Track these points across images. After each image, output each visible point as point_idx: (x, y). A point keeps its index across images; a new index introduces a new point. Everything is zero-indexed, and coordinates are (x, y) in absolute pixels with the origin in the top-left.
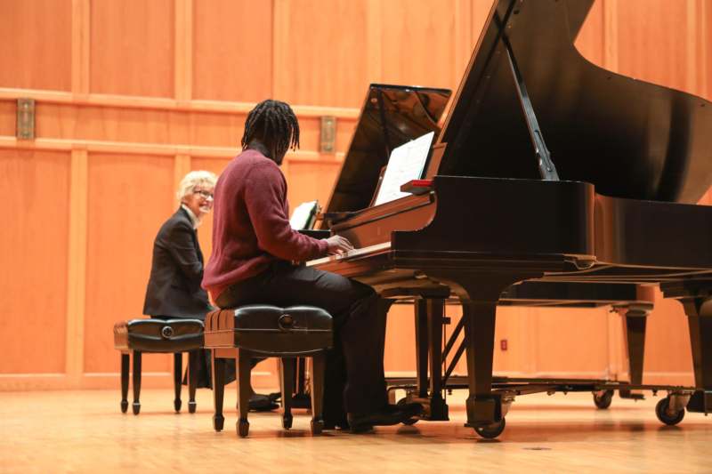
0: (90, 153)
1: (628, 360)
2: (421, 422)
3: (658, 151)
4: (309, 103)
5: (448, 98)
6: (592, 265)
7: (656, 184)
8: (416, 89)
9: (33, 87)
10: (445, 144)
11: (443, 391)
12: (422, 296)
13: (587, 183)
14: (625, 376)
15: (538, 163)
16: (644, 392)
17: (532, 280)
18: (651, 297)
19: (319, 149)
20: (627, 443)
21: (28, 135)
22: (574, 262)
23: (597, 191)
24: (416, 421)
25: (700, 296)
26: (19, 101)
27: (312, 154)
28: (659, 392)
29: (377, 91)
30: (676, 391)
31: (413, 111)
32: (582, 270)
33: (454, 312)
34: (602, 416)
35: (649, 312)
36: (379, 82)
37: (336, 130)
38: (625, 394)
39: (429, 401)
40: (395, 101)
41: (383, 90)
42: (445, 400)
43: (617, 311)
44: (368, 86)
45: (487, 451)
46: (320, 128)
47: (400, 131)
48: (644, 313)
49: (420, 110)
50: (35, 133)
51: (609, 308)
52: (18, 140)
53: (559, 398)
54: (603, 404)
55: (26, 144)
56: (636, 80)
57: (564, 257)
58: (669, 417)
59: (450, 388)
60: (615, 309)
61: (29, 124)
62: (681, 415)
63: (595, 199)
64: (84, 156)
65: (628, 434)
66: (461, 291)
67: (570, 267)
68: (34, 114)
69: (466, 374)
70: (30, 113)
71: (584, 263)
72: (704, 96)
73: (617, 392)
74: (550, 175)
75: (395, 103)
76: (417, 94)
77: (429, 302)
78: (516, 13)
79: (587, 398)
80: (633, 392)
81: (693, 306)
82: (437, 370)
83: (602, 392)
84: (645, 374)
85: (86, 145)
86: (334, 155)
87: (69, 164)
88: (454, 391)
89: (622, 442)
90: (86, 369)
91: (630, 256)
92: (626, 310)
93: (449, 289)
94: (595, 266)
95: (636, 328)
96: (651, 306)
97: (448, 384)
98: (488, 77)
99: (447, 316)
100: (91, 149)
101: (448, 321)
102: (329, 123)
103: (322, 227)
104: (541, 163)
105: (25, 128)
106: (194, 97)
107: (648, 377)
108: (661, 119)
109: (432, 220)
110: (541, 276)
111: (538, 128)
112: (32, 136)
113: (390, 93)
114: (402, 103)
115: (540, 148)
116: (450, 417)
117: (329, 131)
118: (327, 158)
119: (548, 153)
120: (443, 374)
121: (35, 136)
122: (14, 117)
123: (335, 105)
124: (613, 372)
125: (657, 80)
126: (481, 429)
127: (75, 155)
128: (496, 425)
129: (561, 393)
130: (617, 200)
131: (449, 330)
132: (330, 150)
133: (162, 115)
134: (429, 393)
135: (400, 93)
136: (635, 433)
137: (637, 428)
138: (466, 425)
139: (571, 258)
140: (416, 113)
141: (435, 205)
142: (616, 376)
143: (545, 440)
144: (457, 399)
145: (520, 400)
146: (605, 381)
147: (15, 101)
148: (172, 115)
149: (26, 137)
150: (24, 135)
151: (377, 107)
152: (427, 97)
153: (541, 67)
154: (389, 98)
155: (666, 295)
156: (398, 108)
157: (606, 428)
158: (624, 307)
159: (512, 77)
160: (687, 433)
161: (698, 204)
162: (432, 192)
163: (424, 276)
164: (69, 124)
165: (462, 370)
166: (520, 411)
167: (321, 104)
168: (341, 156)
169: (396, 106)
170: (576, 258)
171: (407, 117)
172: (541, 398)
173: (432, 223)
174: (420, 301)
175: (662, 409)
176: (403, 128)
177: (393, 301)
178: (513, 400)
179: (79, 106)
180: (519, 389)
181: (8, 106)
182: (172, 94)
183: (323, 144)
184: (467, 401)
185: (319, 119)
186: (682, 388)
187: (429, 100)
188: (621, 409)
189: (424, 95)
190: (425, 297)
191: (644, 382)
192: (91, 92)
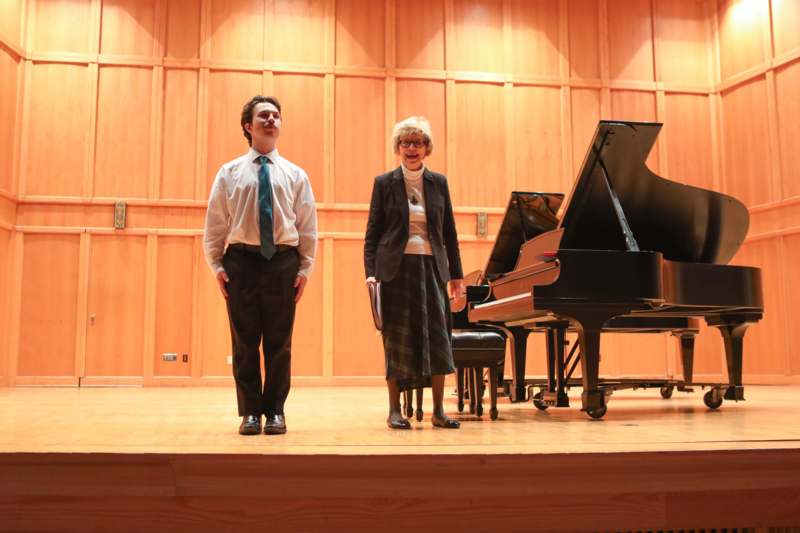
0: (335, 240)
1: (681, 367)
2: (550, 408)
3: (701, 230)
4: (469, 205)
5: (563, 199)
6: (662, 305)
7: (700, 251)
8: (541, 194)
10: (563, 229)
11: (565, 389)
12: (550, 327)
13: (657, 253)
14: (680, 377)
15: (625, 240)
16: (694, 387)
17: (624, 316)
18: (698, 326)
19: (477, 234)
20: (683, 421)
22: (650, 304)
23: (664, 257)
25: (732, 324)
27: (472, 237)
28: (706, 388)
29: (516, 196)
30: (717, 387)
31: (539, 208)
32: (657, 309)
33: (572, 337)
34: (666, 403)
35: (696, 335)
36: (518, 190)
37: (486, 222)
38: (681, 389)
39: (556, 394)
40: (528, 202)
41: (521, 196)
42: (567, 394)
44: (511, 193)
45: (595, 426)
46: (477, 221)
47: (530, 221)
48: (693, 335)
49: (544, 207)
51: (670, 333)
53: (640, 392)
54: (666, 395)
57: (643, 301)
58: (712, 404)
59: (569, 387)
60: (674, 334)
62: (720, 402)
63: (663, 262)
64: (331, 242)
65: (683, 415)
66: (578, 326)
67: (650, 308)
69: (580, 376)
71: (657, 304)
72: (725, 193)
73: (675, 388)
74: (633, 247)
75: (528, 204)
76: (544, 198)
77: (555, 331)
78: (608, 144)
79: (656, 392)
80: (686, 387)
81: (726, 331)
82: (561, 375)
83: (666, 387)
84: (694, 376)
85: (333, 235)
86: (488, 237)
87: (324, 247)
88: (572, 388)
89: (682, 419)
90: (335, 373)
91: (686, 299)
92: (681, 335)
93: (567, 322)
94: (664, 306)
95: (687, 345)
96: (697, 332)
97: (568, 383)
99: (567, 339)
100: (336, 237)
101: (568, 343)
102: (483, 218)
103: (482, 284)
104: (627, 240)
107: (696, 377)
108: (702, 210)
109: (557, 277)
110: (629, 313)
111: (625, 218)
113: (524, 197)
114: (531, 203)
115: (626, 230)
117: (483, 222)
118: (482, 239)
119: (632, 233)
120: (565, 377)
123: (486, 206)
124: (670, 374)
125: (694, 185)
126: (591, 413)
129: (642, 389)
130: (678, 264)
131: (568, 349)
132: (483, 234)
134: (556, 389)
135: (531, 197)
136: (689, 415)
137: (689, 411)
138: (582, 410)
139: (648, 301)
140: (541, 209)
141: (559, 268)
142: (673, 377)
143: (633, 419)
144: (575, 393)
145: (616, 393)
146: (668, 381)
151: (516, 206)
152: (548, 199)
153: (623, 178)
154: (524, 201)
155: (708, 325)
156: (529, 206)
157: (668, 411)
158: (680, 332)
159: (606, 185)
160: (723, 413)
161: (729, 264)
162: (557, 260)
165: (578, 374)
166: (616, 400)
167: (477, 206)
168: (493, 237)
170: (651, 301)
171: (536, 212)
173: (558, 280)
174: (549, 331)
175: (708, 398)
176: (531, 218)
177: (531, 331)
179: (328, 211)
180: (614, 386)
183: (479, 230)
184: (583, 395)
185: (476, 215)
186: (721, 384)
187: (550, 201)
188: (679, 398)
189: (546, 198)
190: (553, 328)
191: (694, 381)
192: (335, 202)
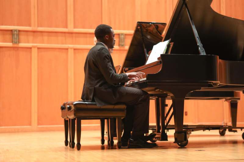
0: (38, 48)
1: (231, 119)
4: (115, 29)
5: (165, 26)
6: (218, 85)
7: (241, 55)
8: (154, 23)
9: (18, 25)
11: (166, 130)
12: (157, 97)
13: (216, 56)
14: (230, 124)
15: (198, 49)
16: (238, 130)
17: (197, 90)
18: (239, 96)
19: (119, 45)
20: (232, 148)
21: (16, 42)
22: (212, 84)
23: (220, 58)
24: (156, 141)
26: (13, 31)
27: (117, 47)
28: (243, 130)
29: (140, 24)
31: (153, 31)
32: (215, 86)
33: (169, 102)
34: (222, 138)
35: (238, 101)
36: (140, 21)
37: (125, 38)
38: (230, 130)
39: (160, 134)
40: (146, 27)
41: (142, 24)
42: (166, 134)
43: (227, 101)
44: (137, 22)
45: (182, 151)
46: (119, 38)
47: (147, 38)
48: (237, 101)
49: (155, 30)
50: (19, 41)
51: (224, 100)
52: (13, 44)
53: (207, 132)
54: (222, 134)
55: (16, 45)
56: (233, 18)
57: (208, 82)
59: (168, 129)
60: (226, 100)
61: (16, 38)
63: (219, 61)
64: (36, 49)
65: (232, 145)
66: (172, 95)
67: (210, 86)
68: (18, 35)
69: (174, 124)
70: (17, 35)
71: (216, 84)
73: (227, 130)
74: (203, 53)
75: (146, 28)
76: (155, 25)
77: (160, 99)
79: (217, 132)
80: (233, 129)
82: (163, 123)
83: (222, 130)
84: (237, 123)
85: (37, 45)
86: (124, 47)
87: (31, 52)
88: (169, 130)
89: (230, 147)
90: (39, 124)
91: (232, 81)
92: (230, 100)
93: (167, 94)
94: (219, 85)
95: (234, 107)
96: (239, 99)
97: (167, 128)
98: (180, 18)
99: (166, 104)
100: (39, 47)
102: (123, 36)
104: (199, 48)
105: (15, 40)
106: (75, 28)
107: (239, 124)
109: (160, 70)
110: (200, 89)
111: (198, 36)
112: (18, 42)
114: (149, 28)
115: (199, 43)
116: (168, 139)
117: (122, 39)
118: (122, 48)
119: (202, 45)
120: (166, 124)
121: (19, 43)
122: (11, 36)
123: (124, 29)
124: (226, 122)
126: (180, 144)
127: (33, 49)
128: (185, 142)
129: (208, 130)
130: (227, 61)
131: (167, 109)
132: (123, 45)
133: (63, 34)
134: (161, 131)
135: (148, 25)
137: (235, 142)
138: (174, 142)
139: (210, 82)
140: (154, 32)
141: (162, 64)
142: (226, 124)
143: (203, 147)
144: (171, 133)
145: (193, 133)
146: (223, 126)
147: (12, 31)
148: (67, 35)
149: (16, 43)
150: (15, 42)
151: (140, 30)
152: (157, 26)
153: (198, 15)
154: (144, 27)
156: (147, 30)
157: (224, 143)
158: (229, 99)
159: (189, 19)
163: (159, 90)
164: (31, 38)
165: (172, 122)
166: (194, 137)
167: (119, 29)
168: (127, 47)
169: (146, 29)
170: (213, 82)
171: (151, 33)
172: (201, 132)
174: (157, 98)
176: (149, 37)
178: (191, 133)
179: (34, 32)
180: (192, 129)
181: (9, 32)
182: (66, 27)
183: (120, 43)
184: (174, 134)
187: (158, 27)
188: (229, 135)
189: (156, 25)
190: (159, 97)
191: (237, 126)
192: (38, 27)
